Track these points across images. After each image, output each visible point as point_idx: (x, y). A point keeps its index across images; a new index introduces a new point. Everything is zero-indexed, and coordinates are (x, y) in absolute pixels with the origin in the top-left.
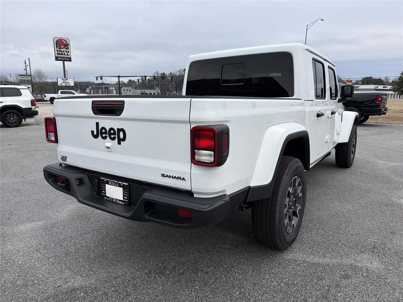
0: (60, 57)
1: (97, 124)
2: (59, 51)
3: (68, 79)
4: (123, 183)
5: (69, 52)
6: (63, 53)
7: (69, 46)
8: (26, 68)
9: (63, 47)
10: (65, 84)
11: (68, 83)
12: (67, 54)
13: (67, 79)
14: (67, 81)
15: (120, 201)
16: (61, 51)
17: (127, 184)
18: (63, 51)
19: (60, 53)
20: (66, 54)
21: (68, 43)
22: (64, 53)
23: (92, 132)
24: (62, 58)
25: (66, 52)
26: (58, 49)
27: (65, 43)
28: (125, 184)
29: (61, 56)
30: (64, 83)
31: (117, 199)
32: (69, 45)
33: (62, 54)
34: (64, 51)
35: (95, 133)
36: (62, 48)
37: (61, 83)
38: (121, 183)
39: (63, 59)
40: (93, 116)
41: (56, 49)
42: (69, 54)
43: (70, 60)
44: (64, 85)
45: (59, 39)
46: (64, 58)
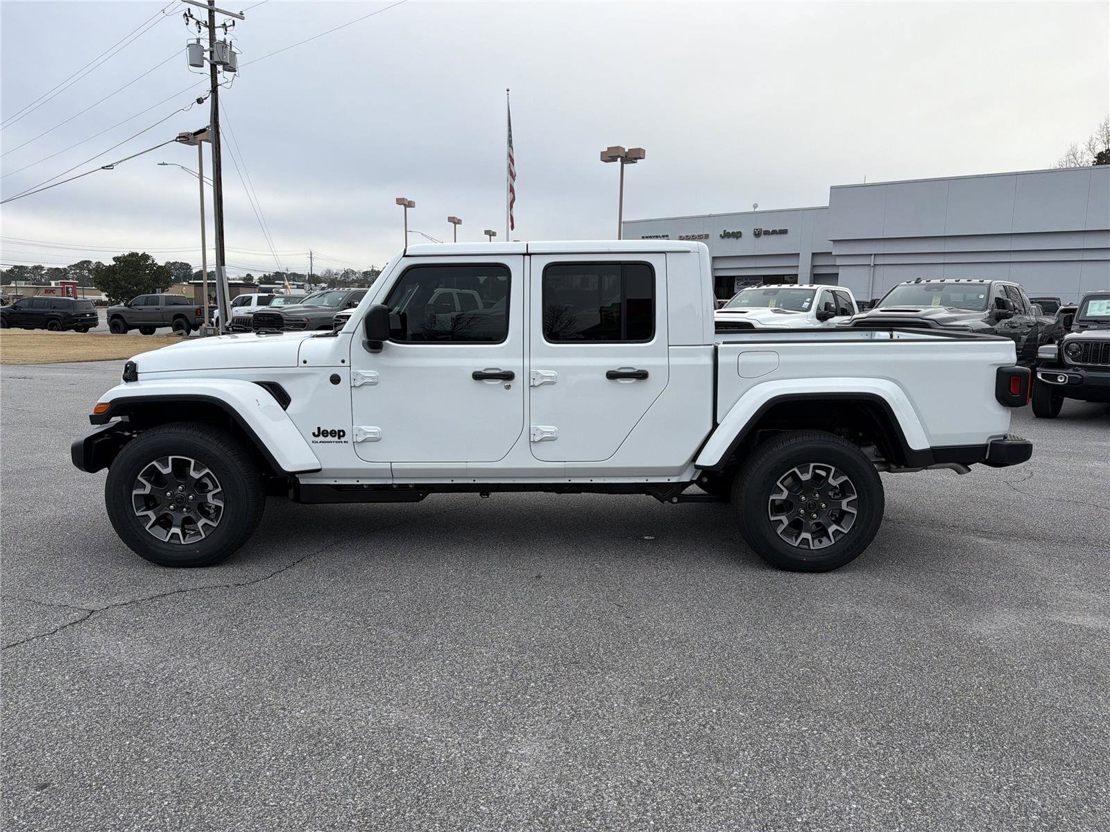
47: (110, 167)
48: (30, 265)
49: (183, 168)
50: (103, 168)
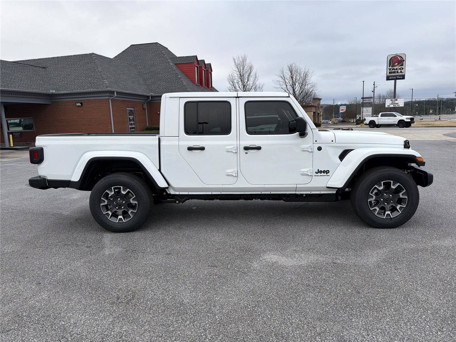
0: (392, 76)
2: (391, 69)
3: (398, 100)
5: (403, 69)
6: (396, 70)
7: (404, 62)
8: (374, 90)
9: (396, 64)
10: (394, 106)
11: (397, 104)
12: (401, 72)
13: (396, 100)
14: (396, 102)
16: (394, 69)
18: (396, 69)
19: (392, 72)
20: (399, 71)
21: (404, 59)
22: (398, 71)
24: (394, 76)
25: (400, 69)
26: (391, 68)
27: (400, 59)
29: (393, 74)
30: (392, 104)
32: (404, 60)
33: (394, 72)
34: (398, 69)
36: (396, 66)
37: (389, 105)
39: (395, 78)
41: (388, 68)
42: (403, 71)
43: (403, 77)
44: (392, 106)
45: (393, 56)
46: (396, 76)
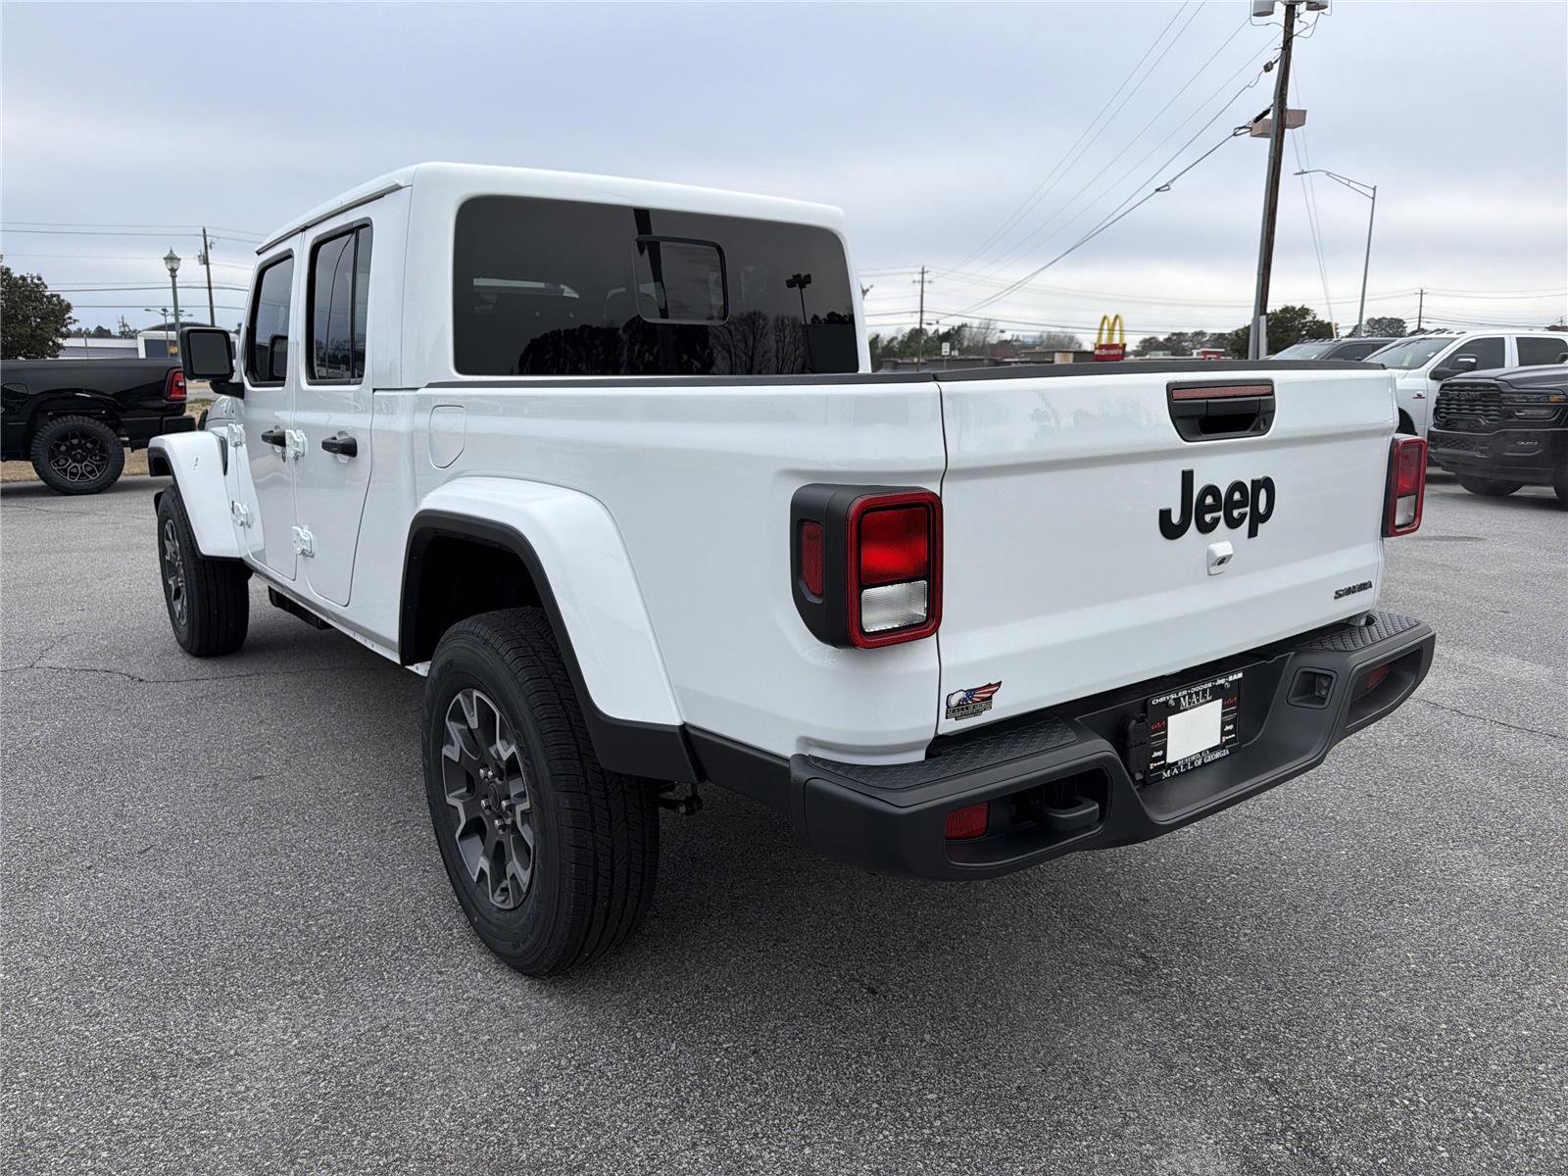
1: (1187, 477)
4: (1231, 678)
15: (1212, 750)
17: (1240, 675)
23: (1165, 515)
28: (1235, 677)
31: (1200, 753)
35: (1176, 518)
38: (1222, 681)
40: (1182, 447)
47: (1166, 187)
48: (1190, 331)
49: (1328, 174)
50: (1158, 190)
